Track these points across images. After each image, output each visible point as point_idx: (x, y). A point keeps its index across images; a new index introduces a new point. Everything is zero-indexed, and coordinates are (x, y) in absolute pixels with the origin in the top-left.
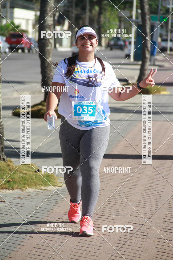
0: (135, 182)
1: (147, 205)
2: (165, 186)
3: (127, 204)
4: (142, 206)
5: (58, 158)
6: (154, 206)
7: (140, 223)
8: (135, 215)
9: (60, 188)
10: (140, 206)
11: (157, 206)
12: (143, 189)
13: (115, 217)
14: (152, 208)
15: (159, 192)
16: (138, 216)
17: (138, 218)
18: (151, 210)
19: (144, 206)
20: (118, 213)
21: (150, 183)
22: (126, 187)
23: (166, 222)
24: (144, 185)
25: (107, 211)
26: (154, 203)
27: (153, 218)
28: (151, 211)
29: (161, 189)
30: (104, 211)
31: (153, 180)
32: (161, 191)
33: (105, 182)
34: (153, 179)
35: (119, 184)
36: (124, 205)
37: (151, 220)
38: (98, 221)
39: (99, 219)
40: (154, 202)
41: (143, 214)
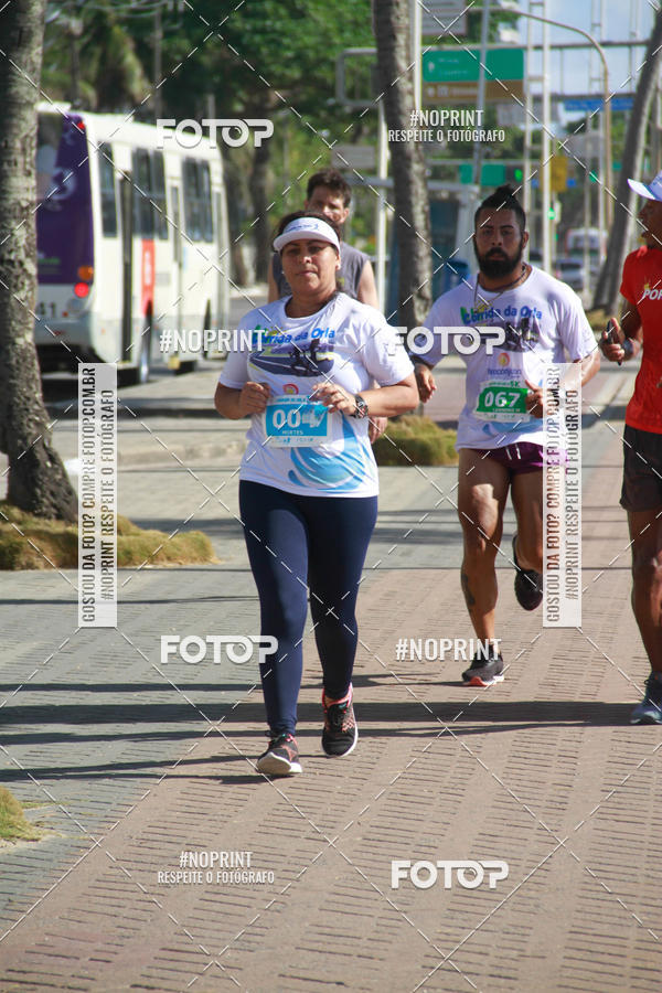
0: (333, 813)
1: (369, 903)
2: (445, 826)
3: (289, 903)
4: (347, 909)
7: (333, 978)
8: (315, 946)
9: (33, 845)
10: (342, 908)
12: (359, 839)
13: (236, 955)
14: (387, 914)
15: (423, 849)
16: (328, 948)
17: (323, 957)
18: (384, 922)
19: (355, 910)
20: (251, 938)
21: (389, 814)
22: (296, 833)
24: (368, 822)
25: (207, 933)
27: (383, 954)
28: (379, 928)
29: (433, 838)
31: (403, 804)
32: (431, 844)
33: (216, 817)
34: (406, 798)
35: (267, 823)
36: (278, 906)
37: (375, 963)
38: (166, 974)
39: (172, 965)
41: (349, 941)
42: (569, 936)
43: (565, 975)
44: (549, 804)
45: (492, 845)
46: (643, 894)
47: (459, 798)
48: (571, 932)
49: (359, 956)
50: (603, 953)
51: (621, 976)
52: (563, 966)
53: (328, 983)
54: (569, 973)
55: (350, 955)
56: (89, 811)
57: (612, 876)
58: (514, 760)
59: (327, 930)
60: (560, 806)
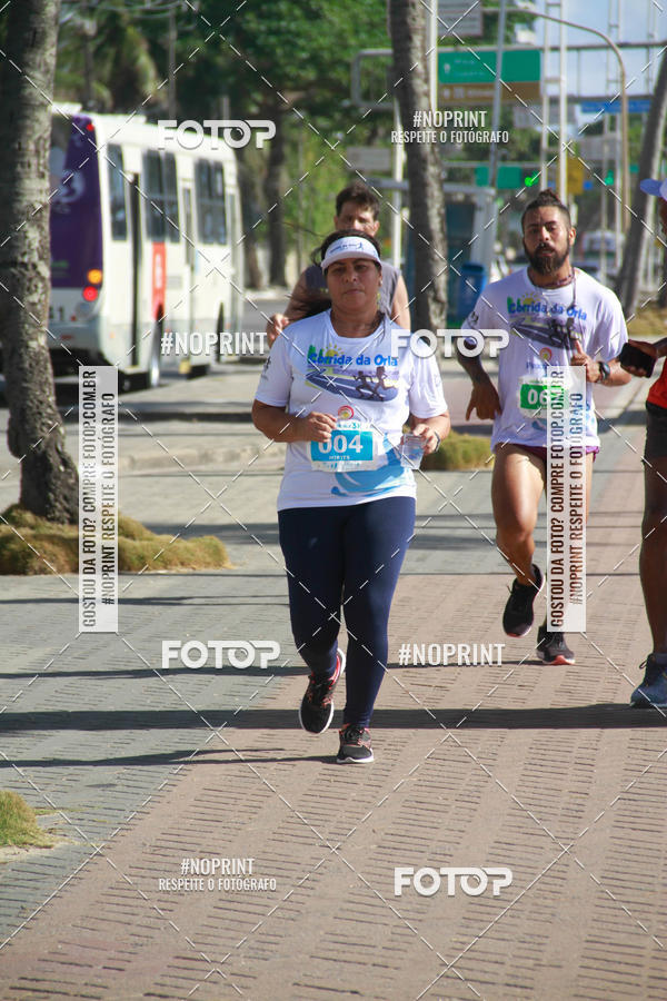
0: (348, 820)
2: (461, 834)
3: (303, 911)
4: (362, 917)
5: (54, 732)
6: (412, 915)
7: (348, 987)
8: (330, 954)
9: (46, 852)
10: (356, 916)
11: (421, 916)
12: (374, 847)
13: (249, 963)
15: (437, 857)
16: (343, 957)
17: (338, 965)
18: (398, 930)
19: (370, 918)
20: (265, 946)
21: (404, 821)
22: (310, 841)
23: (450, 981)
24: (383, 830)
25: (221, 942)
26: (411, 903)
27: (398, 963)
28: (394, 937)
29: (448, 846)
30: (209, 940)
31: (419, 811)
32: (447, 852)
33: (229, 825)
34: (421, 806)
35: (281, 831)
36: (293, 914)
37: (391, 972)
38: (178, 982)
39: (184, 973)
40: (411, 899)
41: (364, 950)
42: (586, 945)
43: (581, 984)
44: (564, 812)
45: (508, 853)
46: (660, 903)
47: (473, 806)
48: (588, 941)
49: (374, 965)
50: (620, 963)
51: (638, 985)
52: (579, 976)
53: (343, 991)
54: (586, 982)
55: (364, 964)
56: (102, 818)
57: (628, 884)
58: (530, 767)
59: (341, 939)
60: (576, 814)
